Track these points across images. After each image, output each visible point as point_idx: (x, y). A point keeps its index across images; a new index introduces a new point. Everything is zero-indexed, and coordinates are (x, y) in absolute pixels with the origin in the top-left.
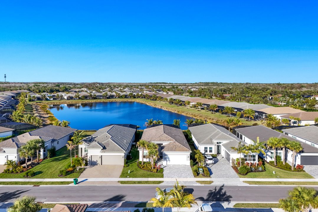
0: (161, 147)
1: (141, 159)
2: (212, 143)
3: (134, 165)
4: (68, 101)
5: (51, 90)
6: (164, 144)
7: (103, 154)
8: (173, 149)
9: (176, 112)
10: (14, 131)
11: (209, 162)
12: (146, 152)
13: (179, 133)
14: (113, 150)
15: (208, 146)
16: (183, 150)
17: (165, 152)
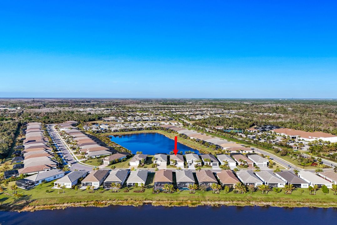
0: (176, 161)
1: (171, 164)
2: (190, 160)
3: (169, 166)
4: (114, 133)
5: (89, 119)
6: (177, 160)
7: (161, 163)
8: (179, 161)
9: (183, 143)
10: (127, 156)
11: (189, 165)
12: (172, 162)
13: (182, 156)
14: (163, 162)
15: (189, 161)
16: (182, 162)
17: (177, 162)
